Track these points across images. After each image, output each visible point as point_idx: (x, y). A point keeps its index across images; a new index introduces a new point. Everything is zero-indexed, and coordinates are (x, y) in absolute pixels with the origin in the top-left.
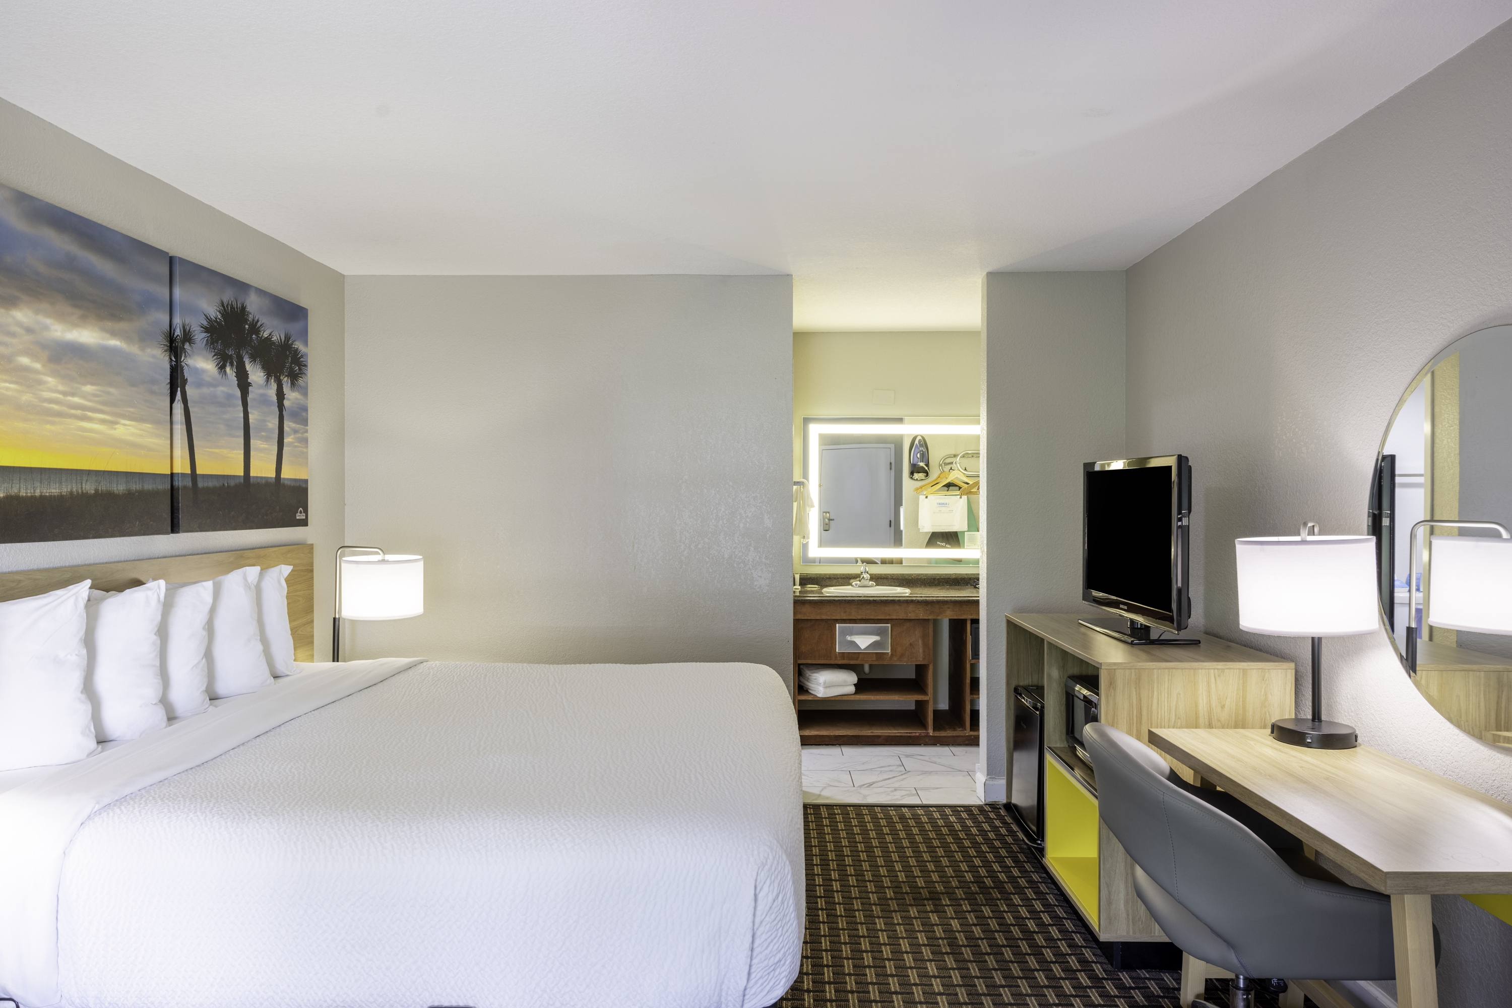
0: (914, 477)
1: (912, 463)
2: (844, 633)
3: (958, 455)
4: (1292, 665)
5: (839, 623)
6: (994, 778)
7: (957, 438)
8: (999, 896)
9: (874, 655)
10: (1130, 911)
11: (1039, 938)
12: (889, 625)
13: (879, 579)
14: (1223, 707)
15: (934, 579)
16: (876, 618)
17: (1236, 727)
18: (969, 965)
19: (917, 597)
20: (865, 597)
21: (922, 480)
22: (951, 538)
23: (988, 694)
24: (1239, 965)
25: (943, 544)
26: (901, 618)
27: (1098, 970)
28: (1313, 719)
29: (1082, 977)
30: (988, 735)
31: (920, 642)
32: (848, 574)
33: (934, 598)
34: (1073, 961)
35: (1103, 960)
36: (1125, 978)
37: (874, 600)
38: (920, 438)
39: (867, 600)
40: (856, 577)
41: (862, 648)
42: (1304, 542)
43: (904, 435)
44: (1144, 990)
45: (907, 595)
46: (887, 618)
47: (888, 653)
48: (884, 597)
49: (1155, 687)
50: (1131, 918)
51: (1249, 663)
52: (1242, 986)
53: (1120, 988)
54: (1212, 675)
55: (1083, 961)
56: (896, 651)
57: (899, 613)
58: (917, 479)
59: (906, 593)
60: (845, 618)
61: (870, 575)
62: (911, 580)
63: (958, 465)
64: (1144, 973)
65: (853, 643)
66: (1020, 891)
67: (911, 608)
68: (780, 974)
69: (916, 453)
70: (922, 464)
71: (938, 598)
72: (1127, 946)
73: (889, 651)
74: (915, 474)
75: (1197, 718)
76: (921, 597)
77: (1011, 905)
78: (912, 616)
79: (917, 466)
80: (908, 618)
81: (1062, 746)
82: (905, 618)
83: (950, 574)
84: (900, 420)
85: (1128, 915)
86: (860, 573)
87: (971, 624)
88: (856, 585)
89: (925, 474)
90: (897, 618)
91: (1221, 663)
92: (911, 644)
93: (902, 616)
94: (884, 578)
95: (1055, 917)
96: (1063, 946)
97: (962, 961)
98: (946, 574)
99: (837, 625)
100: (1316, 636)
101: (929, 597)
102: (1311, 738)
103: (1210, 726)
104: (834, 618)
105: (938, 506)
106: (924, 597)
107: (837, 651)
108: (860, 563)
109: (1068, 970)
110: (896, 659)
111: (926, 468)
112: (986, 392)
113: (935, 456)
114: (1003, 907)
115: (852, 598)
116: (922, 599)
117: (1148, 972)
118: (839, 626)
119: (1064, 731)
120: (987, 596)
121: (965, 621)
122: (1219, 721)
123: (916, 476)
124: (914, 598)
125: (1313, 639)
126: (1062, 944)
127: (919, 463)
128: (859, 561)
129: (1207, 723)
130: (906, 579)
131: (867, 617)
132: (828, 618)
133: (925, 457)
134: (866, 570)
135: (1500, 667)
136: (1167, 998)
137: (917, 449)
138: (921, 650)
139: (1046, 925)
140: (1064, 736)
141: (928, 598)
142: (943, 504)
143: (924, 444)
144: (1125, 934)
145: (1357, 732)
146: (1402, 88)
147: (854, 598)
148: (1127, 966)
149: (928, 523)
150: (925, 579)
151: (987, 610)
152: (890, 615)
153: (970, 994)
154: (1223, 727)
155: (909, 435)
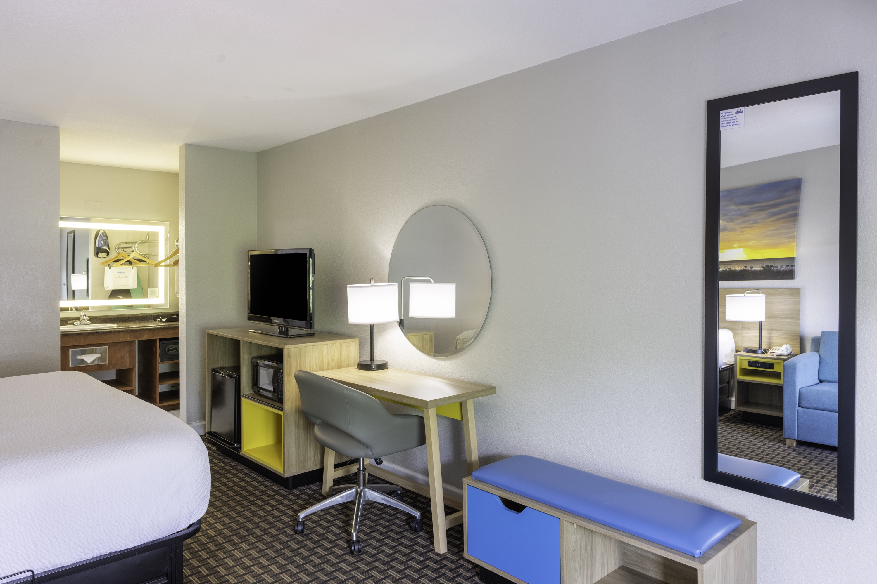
0: (98, 256)
1: (97, 246)
2: (74, 354)
3: (136, 242)
4: (358, 339)
5: (71, 349)
6: (190, 423)
7: (127, 233)
8: (219, 476)
9: (97, 366)
10: (297, 461)
11: (249, 488)
12: (107, 347)
13: (93, 320)
14: (333, 360)
15: (129, 317)
16: (98, 343)
17: (338, 368)
18: (222, 508)
19: (125, 328)
20: (90, 330)
21: (104, 257)
22: (126, 293)
23: (187, 377)
24: (372, 454)
25: (120, 297)
26: (115, 341)
27: (282, 492)
28: (371, 360)
29: (277, 497)
30: (187, 400)
31: (128, 355)
32: (68, 318)
33: (137, 328)
34: (270, 492)
35: (282, 488)
36: (295, 491)
37: (97, 332)
38: (103, 231)
39: (92, 332)
40: (78, 319)
41: (89, 363)
42: (372, 286)
43: (91, 229)
44: (305, 493)
45: (116, 328)
46: (105, 342)
47: (106, 364)
48: (103, 329)
49: (307, 354)
50: (297, 463)
51: (343, 340)
52: (362, 469)
53: (295, 496)
54: (329, 347)
55: (274, 491)
56: (111, 362)
57: (115, 339)
58: (101, 257)
59: (115, 327)
60: (76, 345)
61: (88, 317)
62: (113, 319)
63: (136, 249)
64: (302, 488)
65: (83, 361)
66: (229, 472)
67: (122, 335)
68: (206, 501)
69: (100, 240)
70: (105, 248)
71: (139, 328)
72: (295, 477)
73: (107, 363)
74: (99, 254)
75: (323, 367)
76: (129, 328)
77: (227, 478)
78: (122, 340)
79: (101, 249)
80: (120, 341)
81: (250, 393)
82: (117, 341)
83: (139, 314)
84: (87, 220)
85: (296, 462)
86: (80, 316)
87: (160, 341)
88: (77, 324)
89: (107, 254)
90: (113, 342)
91: (332, 341)
92: (121, 357)
93: (116, 340)
94: (94, 319)
95: (252, 478)
96: (262, 488)
97: (217, 508)
98: (136, 314)
99: (70, 350)
100: (372, 324)
101: (134, 327)
102: (374, 366)
103: (328, 369)
104: (68, 345)
105: (118, 273)
106: (130, 328)
107: (70, 366)
108: (74, 310)
109: (270, 496)
110: (111, 367)
111: (109, 250)
112: (184, 210)
113: (113, 243)
114: (224, 480)
115: (81, 332)
116: (129, 329)
117: (304, 487)
118: (71, 351)
119: (251, 385)
120: (186, 323)
121: (156, 340)
122: (332, 367)
123: (100, 255)
124: (124, 329)
125: (371, 325)
126: (261, 487)
127: (103, 247)
128: (74, 309)
129: (327, 369)
130: (110, 319)
131: (92, 343)
132: (63, 346)
133: (107, 243)
134: (84, 314)
135: (423, 333)
136: (316, 493)
137: (101, 238)
138: (128, 360)
139: (250, 482)
140: (250, 388)
141: (133, 329)
142: (121, 272)
143: (105, 235)
144: (295, 471)
145: (388, 362)
146: (401, 107)
147: (83, 332)
148: (294, 487)
149: (110, 285)
150: (122, 318)
151: (186, 330)
152: (107, 340)
153: (230, 519)
154: (333, 369)
155: (94, 230)
